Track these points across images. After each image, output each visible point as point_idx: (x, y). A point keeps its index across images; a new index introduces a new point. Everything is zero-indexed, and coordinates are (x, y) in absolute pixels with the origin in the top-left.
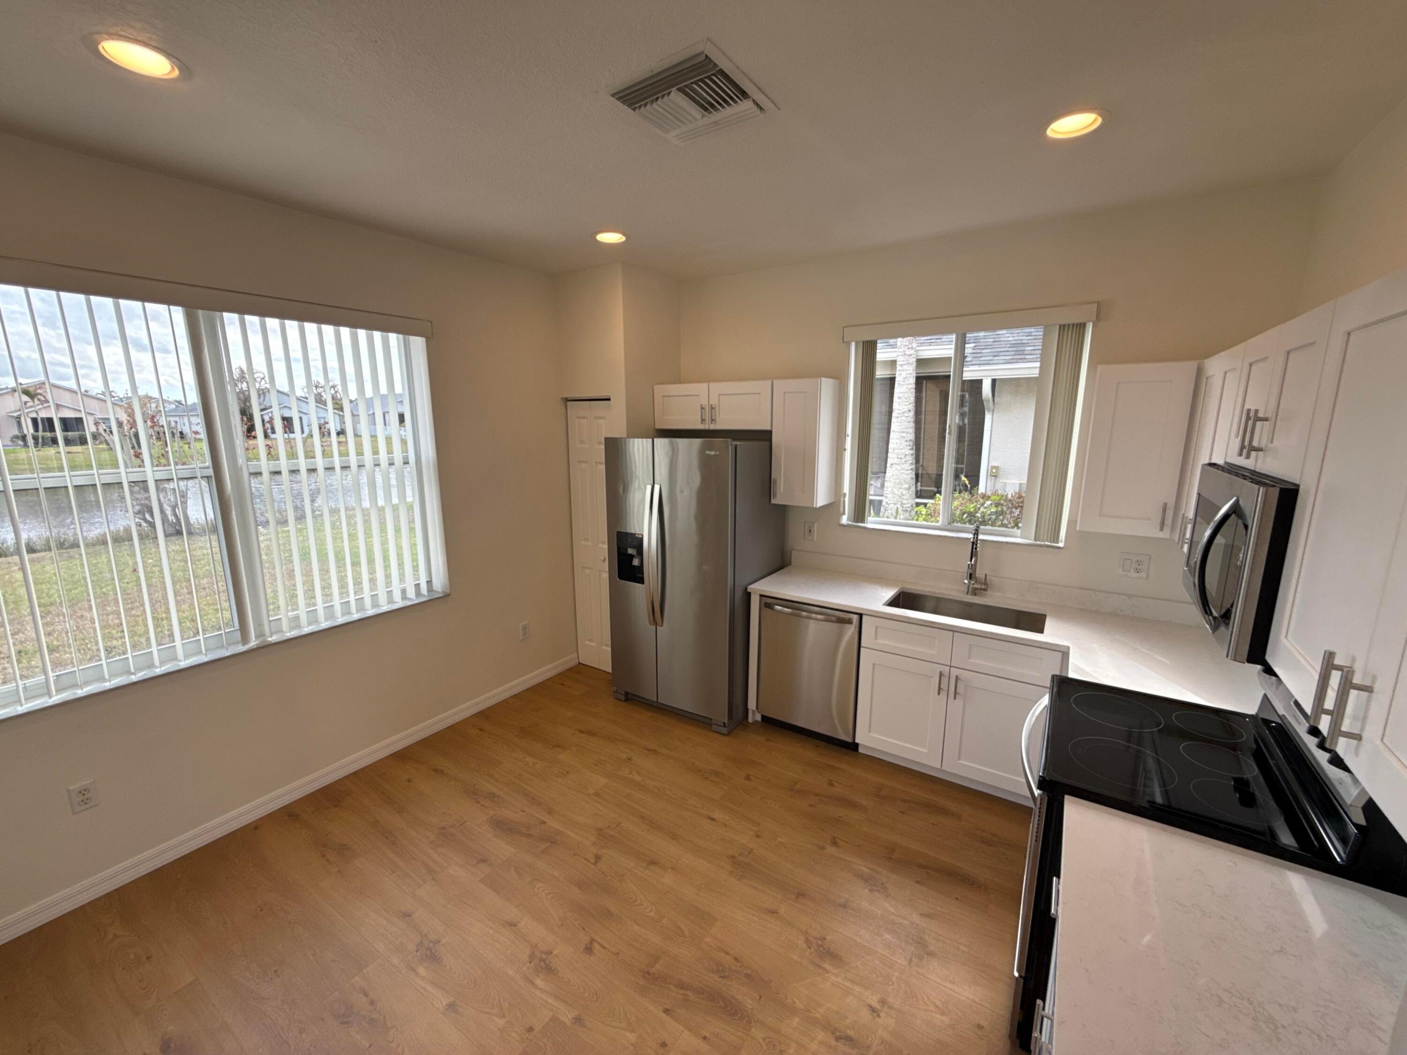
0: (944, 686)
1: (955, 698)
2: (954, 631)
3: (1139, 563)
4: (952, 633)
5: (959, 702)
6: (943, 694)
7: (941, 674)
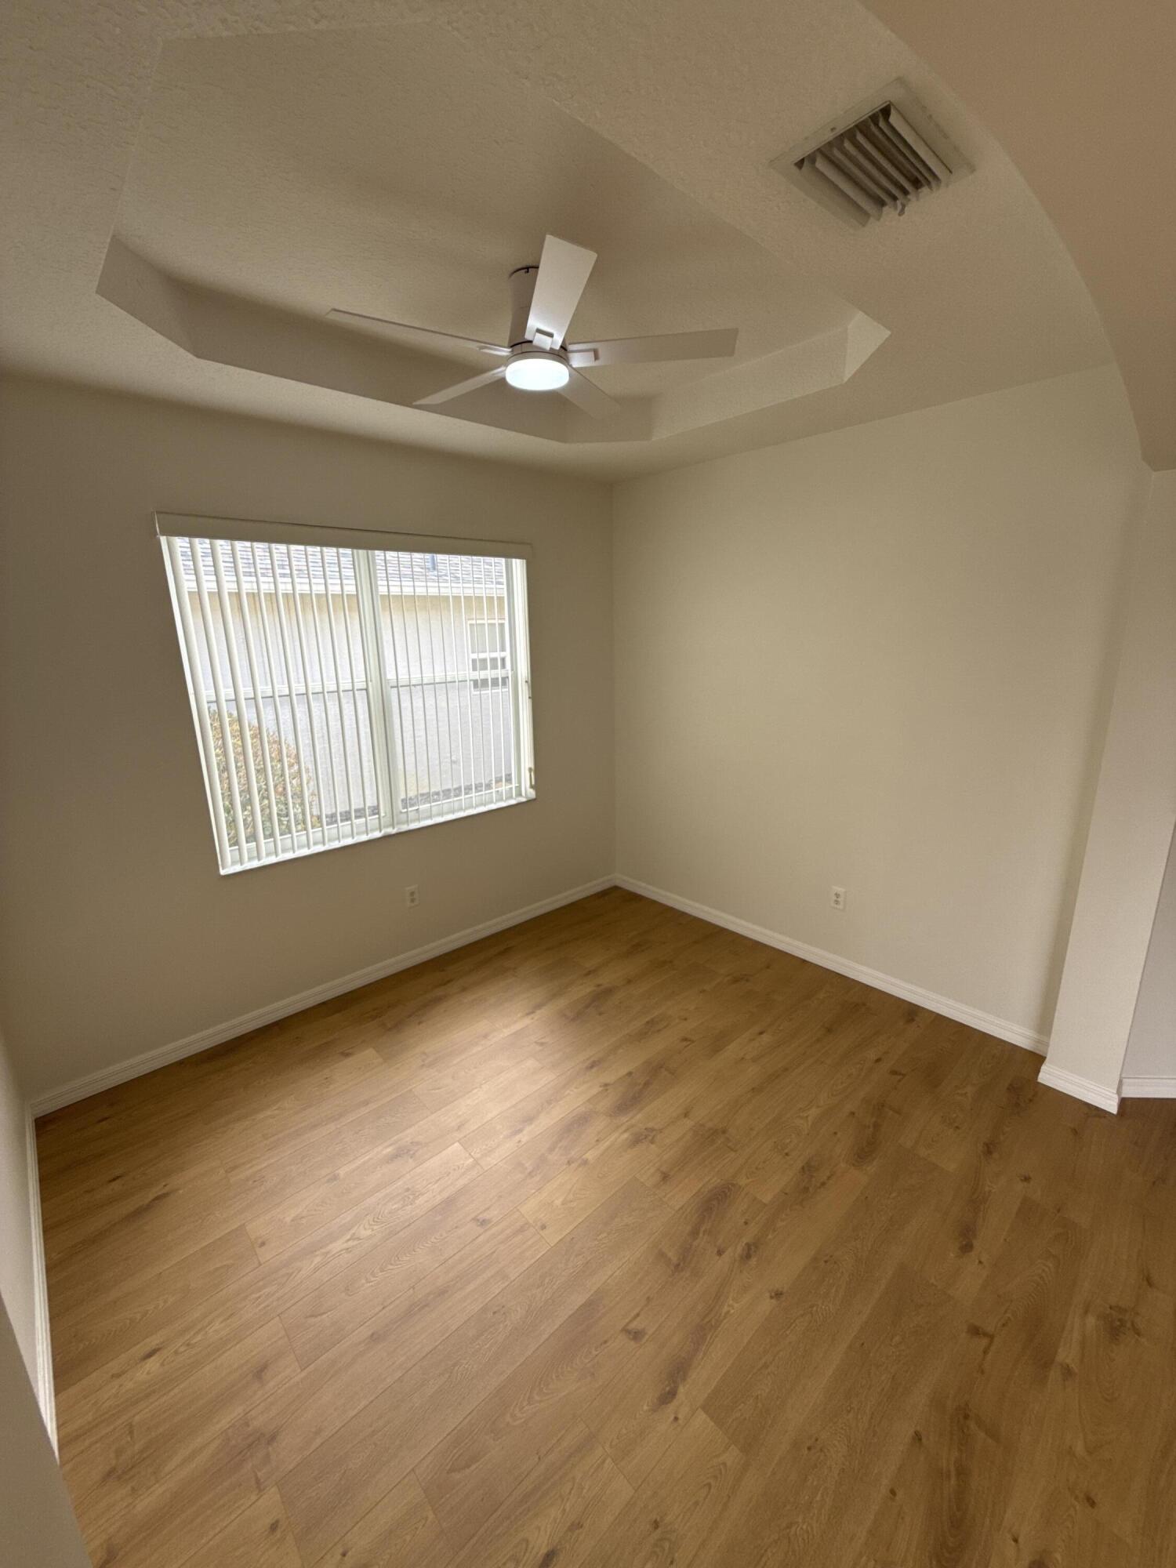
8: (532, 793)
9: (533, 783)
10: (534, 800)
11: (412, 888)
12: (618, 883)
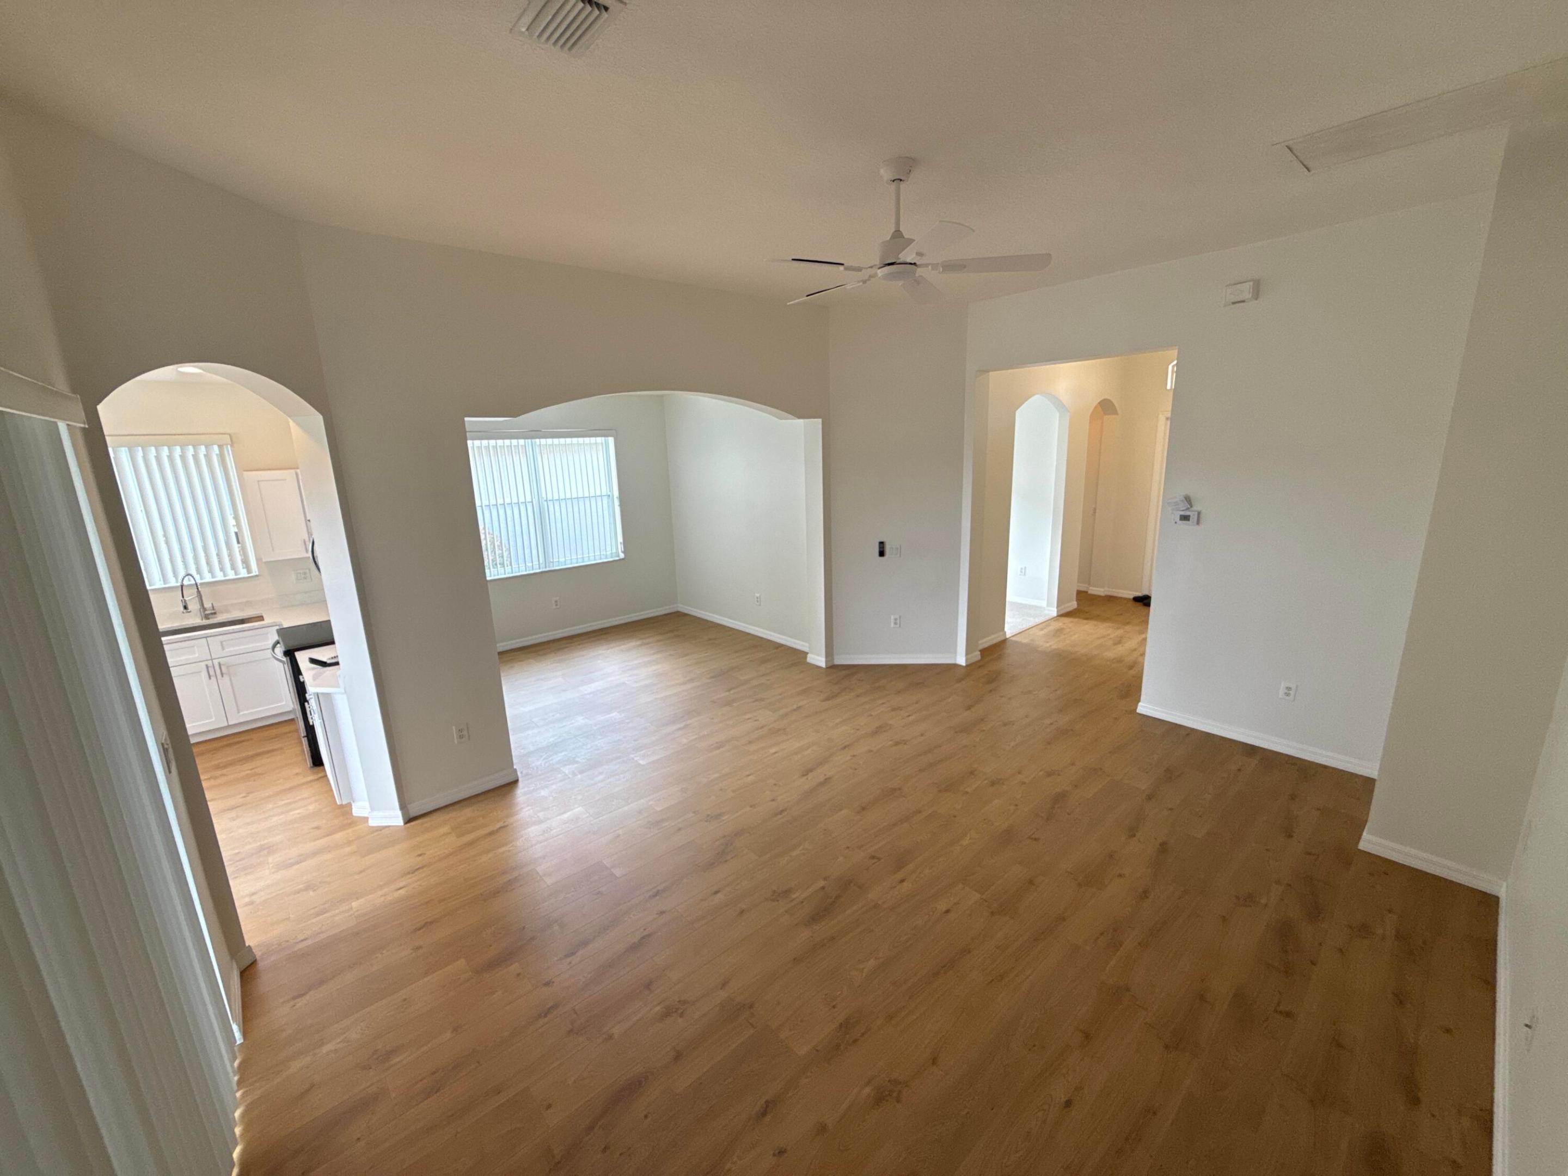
0: (212, 672)
1: (222, 676)
2: (206, 637)
3: (305, 573)
4: (205, 640)
5: (226, 678)
6: (213, 679)
7: (207, 667)
8: (622, 556)
9: (623, 550)
10: (623, 559)
11: (555, 599)
12: (679, 609)
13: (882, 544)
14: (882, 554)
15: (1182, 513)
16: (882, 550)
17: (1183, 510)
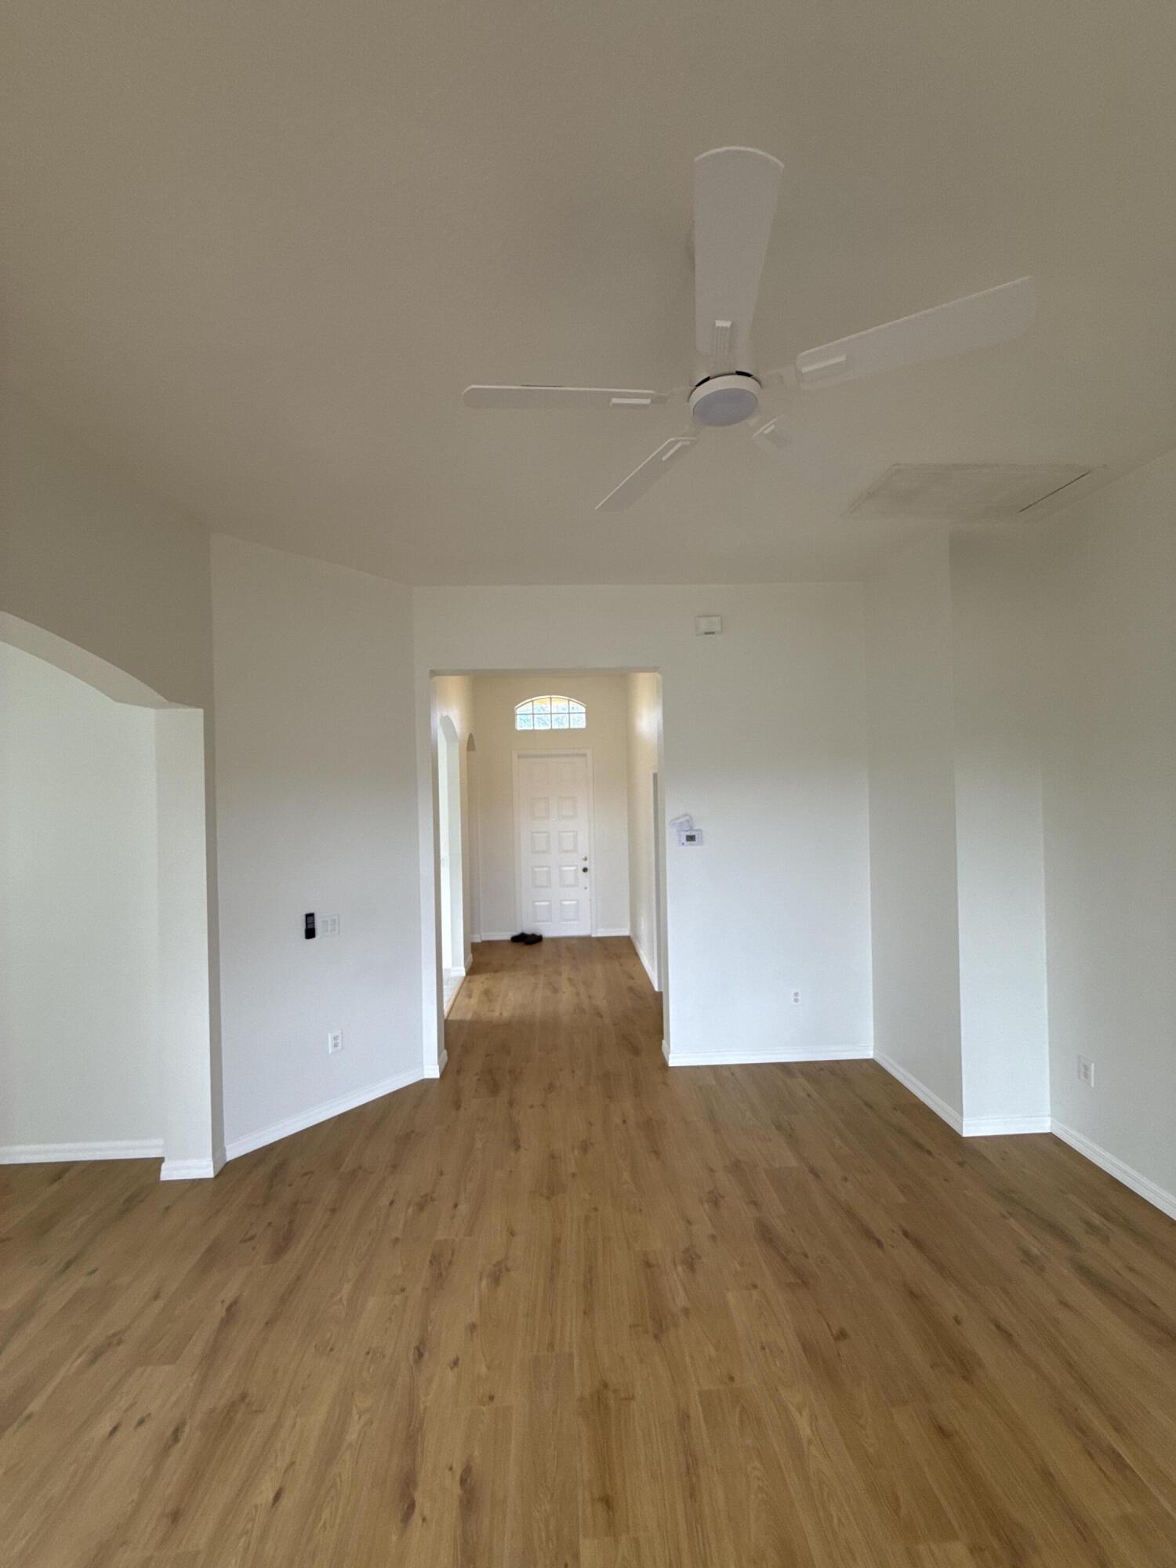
13: (310, 917)
14: (310, 933)
15: (689, 833)
16: (310, 927)
17: (687, 831)
